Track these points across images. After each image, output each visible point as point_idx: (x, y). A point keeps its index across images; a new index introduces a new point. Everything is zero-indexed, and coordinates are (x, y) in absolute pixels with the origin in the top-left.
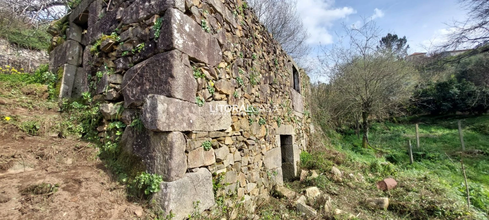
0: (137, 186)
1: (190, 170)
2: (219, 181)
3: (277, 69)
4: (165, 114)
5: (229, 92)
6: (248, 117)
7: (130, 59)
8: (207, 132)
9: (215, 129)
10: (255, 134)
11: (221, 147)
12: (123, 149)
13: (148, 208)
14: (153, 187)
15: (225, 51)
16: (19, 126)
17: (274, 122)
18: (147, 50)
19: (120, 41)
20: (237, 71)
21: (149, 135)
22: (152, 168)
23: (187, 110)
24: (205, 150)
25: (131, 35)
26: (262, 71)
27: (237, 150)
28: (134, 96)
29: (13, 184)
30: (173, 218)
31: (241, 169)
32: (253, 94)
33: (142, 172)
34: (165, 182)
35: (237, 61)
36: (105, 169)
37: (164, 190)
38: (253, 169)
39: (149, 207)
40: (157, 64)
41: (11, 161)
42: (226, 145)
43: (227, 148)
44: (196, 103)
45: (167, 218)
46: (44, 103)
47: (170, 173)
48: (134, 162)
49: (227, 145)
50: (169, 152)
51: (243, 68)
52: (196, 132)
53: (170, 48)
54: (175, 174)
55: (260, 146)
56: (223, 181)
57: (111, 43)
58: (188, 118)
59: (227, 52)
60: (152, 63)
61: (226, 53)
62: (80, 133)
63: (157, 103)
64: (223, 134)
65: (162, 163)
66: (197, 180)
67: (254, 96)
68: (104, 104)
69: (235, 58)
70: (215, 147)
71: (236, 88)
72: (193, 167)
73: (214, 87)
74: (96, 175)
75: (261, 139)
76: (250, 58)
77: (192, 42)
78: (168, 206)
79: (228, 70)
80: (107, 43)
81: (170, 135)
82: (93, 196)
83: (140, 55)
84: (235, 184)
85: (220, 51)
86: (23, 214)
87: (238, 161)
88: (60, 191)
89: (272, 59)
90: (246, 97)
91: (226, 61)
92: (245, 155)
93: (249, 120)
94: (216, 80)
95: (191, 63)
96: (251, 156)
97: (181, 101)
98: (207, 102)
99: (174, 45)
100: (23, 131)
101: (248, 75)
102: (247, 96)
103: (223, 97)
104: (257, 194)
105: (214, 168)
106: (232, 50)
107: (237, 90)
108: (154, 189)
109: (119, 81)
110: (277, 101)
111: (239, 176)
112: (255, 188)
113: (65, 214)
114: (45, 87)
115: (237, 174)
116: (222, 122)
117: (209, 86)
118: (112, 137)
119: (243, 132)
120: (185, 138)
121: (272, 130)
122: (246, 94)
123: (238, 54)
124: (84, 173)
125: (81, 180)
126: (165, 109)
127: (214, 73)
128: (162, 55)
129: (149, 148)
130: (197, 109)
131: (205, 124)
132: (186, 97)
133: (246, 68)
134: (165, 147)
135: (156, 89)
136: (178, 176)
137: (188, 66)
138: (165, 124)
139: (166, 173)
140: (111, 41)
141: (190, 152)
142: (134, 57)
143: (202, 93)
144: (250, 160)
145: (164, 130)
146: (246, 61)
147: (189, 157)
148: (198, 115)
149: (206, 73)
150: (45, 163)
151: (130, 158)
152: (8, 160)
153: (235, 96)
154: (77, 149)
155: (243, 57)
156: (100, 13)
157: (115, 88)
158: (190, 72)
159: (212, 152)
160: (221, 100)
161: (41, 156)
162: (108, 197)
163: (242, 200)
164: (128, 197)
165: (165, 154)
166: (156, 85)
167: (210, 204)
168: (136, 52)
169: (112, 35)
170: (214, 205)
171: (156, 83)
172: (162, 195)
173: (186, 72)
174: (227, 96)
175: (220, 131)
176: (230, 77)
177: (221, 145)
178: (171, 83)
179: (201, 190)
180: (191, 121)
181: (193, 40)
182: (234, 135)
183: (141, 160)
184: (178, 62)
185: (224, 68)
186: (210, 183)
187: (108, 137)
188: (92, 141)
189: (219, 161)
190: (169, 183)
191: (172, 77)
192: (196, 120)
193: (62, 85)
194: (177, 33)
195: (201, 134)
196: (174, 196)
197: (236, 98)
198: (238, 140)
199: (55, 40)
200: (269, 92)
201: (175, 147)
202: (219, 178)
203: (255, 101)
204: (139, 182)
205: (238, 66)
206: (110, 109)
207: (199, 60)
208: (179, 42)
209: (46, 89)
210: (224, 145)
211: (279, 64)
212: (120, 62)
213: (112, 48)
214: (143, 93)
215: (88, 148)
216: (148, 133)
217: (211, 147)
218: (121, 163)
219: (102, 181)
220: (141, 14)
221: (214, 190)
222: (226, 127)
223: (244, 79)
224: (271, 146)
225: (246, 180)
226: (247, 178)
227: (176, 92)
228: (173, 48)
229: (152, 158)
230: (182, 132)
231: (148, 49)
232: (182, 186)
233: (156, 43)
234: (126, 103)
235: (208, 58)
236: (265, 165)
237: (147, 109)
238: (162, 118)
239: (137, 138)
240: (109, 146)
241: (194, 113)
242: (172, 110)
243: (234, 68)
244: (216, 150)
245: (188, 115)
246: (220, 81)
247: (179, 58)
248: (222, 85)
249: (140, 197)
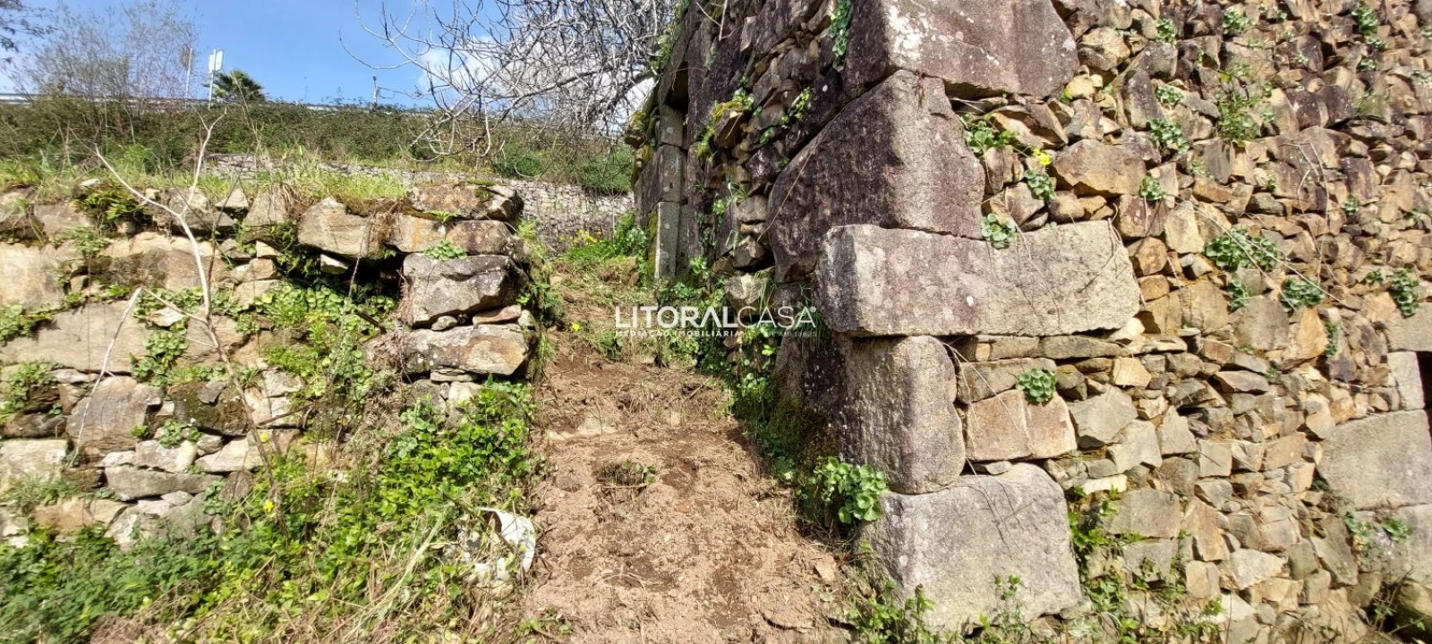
0: (819, 495)
1: (974, 467)
2: (1096, 519)
3: (1377, 51)
4: (881, 280)
5: (1117, 184)
6: (1223, 278)
7: (779, 145)
8: (1036, 340)
9: (1069, 329)
10: (1264, 346)
11: (1099, 393)
12: (782, 391)
13: (852, 564)
14: (861, 504)
15: (1087, 32)
16: (592, 341)
17: (1377, 293)
18: (817, 104)
19: (754, 107)
20: (1150, 100)
21: (842, 351)
22: (855, 448)
23: (952, 264)
24: (1031, 400)
25: (776, 79)
26: (1284, 74)
27: (1172, 409)
28: (795, 246)
29: (584, 456)
30: (928, 611)
31: (1197, 486)
32: (1240, 179)
33: (830, 458)
34: (895, 495)
35: (1147, 59)
36: (744, 443)
37: (895, 519)
38: (1261, 493)
39: (854, 561)
40: (848, 137)
41: (582, 410)
42: (1121, 387)
43: (1125, 400)
44: (983, 239)
45: (907, 608)
46: (629, 293)
47: (909, 468)
48: (810, 427)
49: (1125, 388)
50: (901, 401)
51: (1179, 82)
52: (992, 338)
53: (881, 70)
54: (926, 473)
55: (1296, 398)
56: (1112, 522)
57: (734, 118)
58: (959, 289)
59: (1095, 32)
60: (832, 138)
61: (1091, 40)
62: (693, 354)
63: (853, 251)
64: (1101, 345)
65: (881, 436)
66: (1006, 502)
67: (1248, 189)
68: (733, 278)
69: (1135, 49)
70: (1070, 395)
71: (1150, 165)
72: (989, 457)
73: (1051, 170)
74: (724, 456)
75: (1296, 373)
76: (1211, 33)
77: (953, 33)
78: (908, 569)
79: (1108, 100)
80: (726, 121)
81: (902, 347)
82: (722, 505)
83: (801, 127)
84: (1174, 544)
85: (1064, 38)
86: (600, 521)
87: (1184, 455)
88: (658, 483)
89: (1339, 9)
90: (1204, 193)
91: (1095, 69)
92: (1217, 432)
93: (1227, 287)
94: (1058, 146)
95: (957, 107)
96: (1250, 439)
97: (929, 236)
98: (1025, 230)
99: (892, 58)
100: (599, 352)
101: (1209, 105)
102: (1210, 189)
103: (1091, 208)
104: (1291, 604)
105: (1073, 470)
106: (1118, 24)
107: (1155, 172)
108: (863, 511)
109: (760, 214)
110: (1389, 198)
111: (1188, 514)
112: (1279, 576)
113: (668, 537)
114: (631, 260)
115: (1178, 507)
116: (1095, 300)
117: (1030, 174)
118: (755, 364)
119: (1199, 339)
120: (953, 360)
121: (1364, 328)
122: (1202, 182)
123: (1151, 29)
124: (702, 447)
125: (696, 463)
126: (880, 264)
127: (1050, 121)
128: (860, 104)
129: (842, 389)
130: (988, 258)
131: (1024, 310)
132: (945, 222)
133: (1195, 78)
134: (888, 384)
135: (849, 211)
136: (935, 481)
137: (944, 116)
138: (883, 314)
139: (897, 465)
140: (733, 114)
141: (972, 407)
142: (788, 138)
143: (1003, 199)
144: (1241, 456)
145: (880, 331)
146: (1193, 48)
147: (969, 421)
148: (995, 279)
149: (1016, 128)
150: (634, 419)
151: (798, 418)
152: (578, 408)
153: (1150, 195)
154: (687, 390)
155: (1177, 37)
156: (708, 56)
157: (752, 234)
158: (952, 136)
159: (1058, 410)
160: (1086, 217)
161: (625, 404)
162: (755, 514)
163: (1207, 612)
164: (799, 523)
165: (891, 406)
166: (849, 201)
167: (1064, 597)
168: (793, 120)
169: (735, 99)
170: (1080, 603)
171: (848, 195)
172: (889, 533)
173: (938, 137)
174: (1112, 199)
175: (1089, 333)
176: (1118, 127)
177: (1099, 387)
178: (891, 181)
179: (1024, 541)
180: (970, 301)
181: (957, 23)
182: (1155, 352)
183: (824, 423)
184: (911, 108)
185: (1086, 94)
186: (1058, 523)
187: (747, 362)
188: (717, 374)
189: (1089, 446)
190: (906, 500)
191: (894, 161)
192: (988, 295)
193: (658, 251)
194: (901, 15)
195: (1010, 345)
196: (926, 543)
197: (1152, 203)
198: (1173, 371)
199: (639, 156)
200: (1330, 159)
201: (920, 386)
202: (1095, 510)
203: (1253, 209)
204: (822, 485)
205: (1152, 77)
206: (745, 288)
207: (984, 86)
208: (907, 45)
209: (633, 264)
210: (1108, 386)
211: (1383, 23)
212: (757, 162)
213: (736, 131)
214: (817, 231)
215: (709, 388)
216: (838, 346)
217: (1055, 394)
218: (779, 429)
219: (739, 471)
220: (794, 9)
221: (1076, 549)
222: (1114, 318)
223: (1185, 124)
224: (1362, 404)
225: (1225, 537)
226: (1229, 527)
227: (910, 209)
228: (891, 70)
229: (852, 418)
230: (941, 338)
231: (820, 101)
232: (952, 515)
233: (839, 75)
234: (779, 270)
235: (1018, 71)
236: (1333, 486)
237: (827, 273)
238: (872, 293)
239: (810, 363)
240: (751, 384)
241: (980, 274)
242: (900, 268)
243: (1137, 89)
244: (1077, 403)
245: (957, 279)
246: (1074, 147)
247: (911, 97)
248: (1086, 161)
249: (827, 529)
